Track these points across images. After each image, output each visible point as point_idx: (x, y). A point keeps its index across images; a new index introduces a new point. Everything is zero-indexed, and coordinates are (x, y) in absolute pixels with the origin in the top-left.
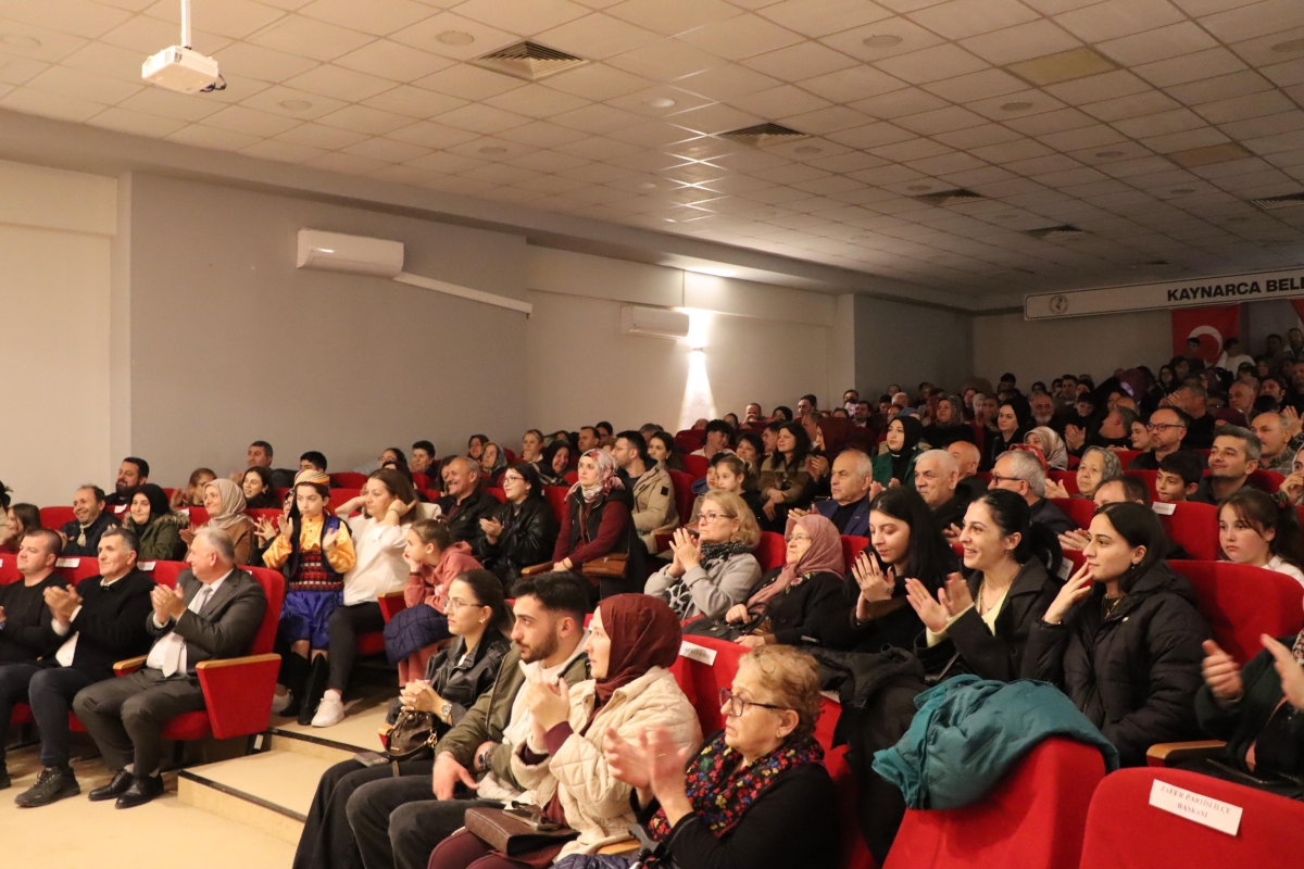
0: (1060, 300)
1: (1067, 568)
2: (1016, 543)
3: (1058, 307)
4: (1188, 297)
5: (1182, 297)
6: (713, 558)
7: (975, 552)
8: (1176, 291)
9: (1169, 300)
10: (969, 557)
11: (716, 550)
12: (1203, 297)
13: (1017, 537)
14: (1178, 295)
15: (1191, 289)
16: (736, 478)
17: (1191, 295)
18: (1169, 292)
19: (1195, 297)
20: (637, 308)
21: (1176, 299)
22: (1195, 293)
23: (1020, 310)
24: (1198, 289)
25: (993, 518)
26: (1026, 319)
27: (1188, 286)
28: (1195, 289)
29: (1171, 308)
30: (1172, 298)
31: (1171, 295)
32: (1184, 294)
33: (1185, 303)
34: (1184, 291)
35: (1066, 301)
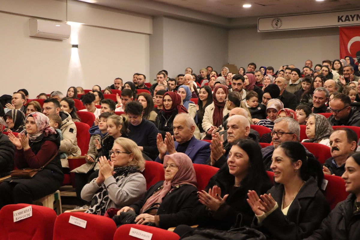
0: (278, 21)
1: (325, 184)
2: (300, 166)
3: (277, 25)
4: (349, 20)
5: (346, 20)
6: (119, 175)
7: (279, 173)
8: (342, 16)
9: (339, 21)
10: (277, 177)
11: (120, 171)
12: (357, 20)
13: (300, 162)
14: (343, 19)
15: (351, 16)
16: (117, 128)
17: (351, 19)
18: (339, 17)
19: (353, 20)
20: (38, 20)
21: (342, 21)
22: (353, 18)
23: (255, 27)
24: (355, 16)
25: (286, 154)
26: (258, 31)
27: (349, 13)
28: (353, 16)
29: (339, 26)
30: (340, 21)
31: (340, 19)
32: (347, 19)
33: (347, 23)
34: (347, 16)
35: (281, 21)
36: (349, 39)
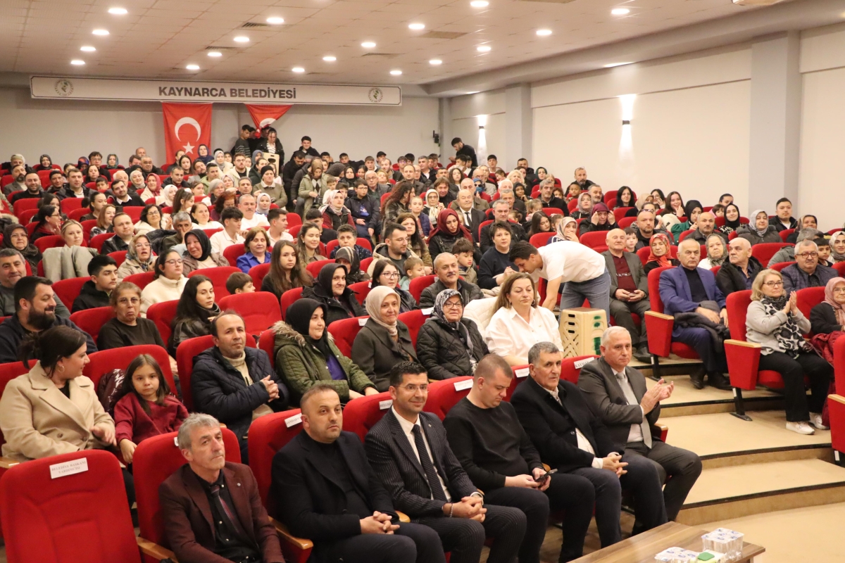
0: (66, 84)
3: (64, 90)
4: (174, 94)
5: (170, 94)
8: (165, 88)
9: (160, 94)
12: (186, 95)
14: (167, 91)
15: (177, 88)
17: (177, 93)
18: (160, 88)
19: (180, 95)
21: (165, 94)
22: (180, 92)
24: (182, 89)
26: (33, 97)
27: (175, 85)
28: (180, 89)
29: (162, 101)
30: (162, 93)
31: (162, 91)
32: (172, 92)
33: (172, 98)
34: (172, 89)
35: (71, 85)
36: (177, 119)
